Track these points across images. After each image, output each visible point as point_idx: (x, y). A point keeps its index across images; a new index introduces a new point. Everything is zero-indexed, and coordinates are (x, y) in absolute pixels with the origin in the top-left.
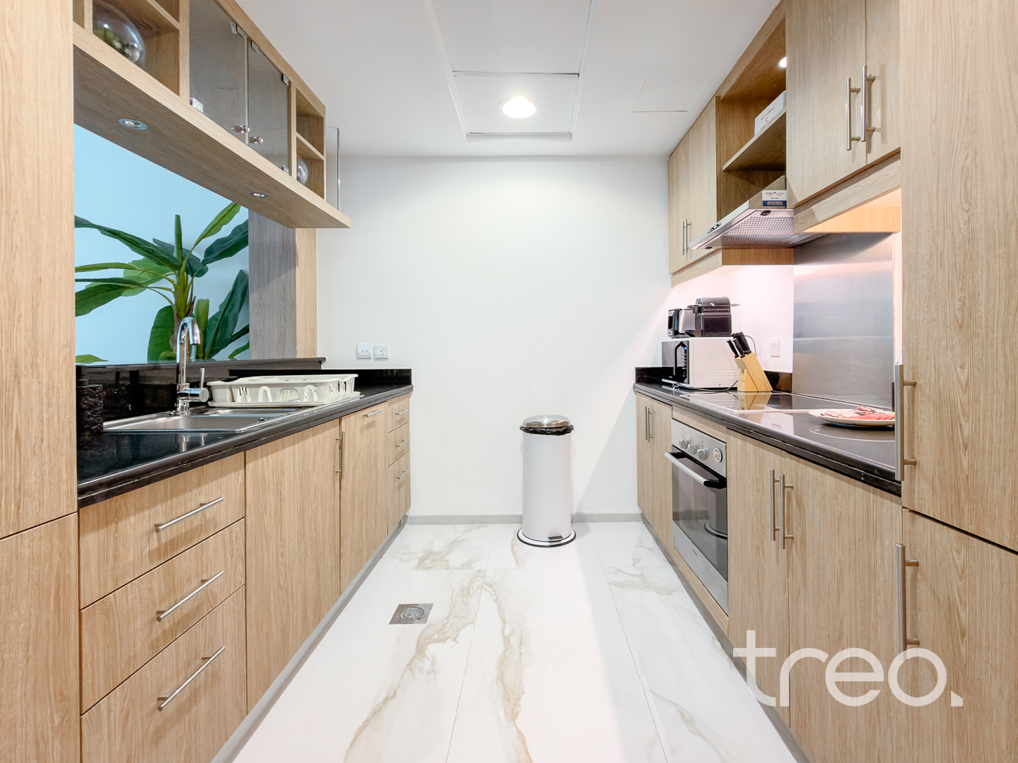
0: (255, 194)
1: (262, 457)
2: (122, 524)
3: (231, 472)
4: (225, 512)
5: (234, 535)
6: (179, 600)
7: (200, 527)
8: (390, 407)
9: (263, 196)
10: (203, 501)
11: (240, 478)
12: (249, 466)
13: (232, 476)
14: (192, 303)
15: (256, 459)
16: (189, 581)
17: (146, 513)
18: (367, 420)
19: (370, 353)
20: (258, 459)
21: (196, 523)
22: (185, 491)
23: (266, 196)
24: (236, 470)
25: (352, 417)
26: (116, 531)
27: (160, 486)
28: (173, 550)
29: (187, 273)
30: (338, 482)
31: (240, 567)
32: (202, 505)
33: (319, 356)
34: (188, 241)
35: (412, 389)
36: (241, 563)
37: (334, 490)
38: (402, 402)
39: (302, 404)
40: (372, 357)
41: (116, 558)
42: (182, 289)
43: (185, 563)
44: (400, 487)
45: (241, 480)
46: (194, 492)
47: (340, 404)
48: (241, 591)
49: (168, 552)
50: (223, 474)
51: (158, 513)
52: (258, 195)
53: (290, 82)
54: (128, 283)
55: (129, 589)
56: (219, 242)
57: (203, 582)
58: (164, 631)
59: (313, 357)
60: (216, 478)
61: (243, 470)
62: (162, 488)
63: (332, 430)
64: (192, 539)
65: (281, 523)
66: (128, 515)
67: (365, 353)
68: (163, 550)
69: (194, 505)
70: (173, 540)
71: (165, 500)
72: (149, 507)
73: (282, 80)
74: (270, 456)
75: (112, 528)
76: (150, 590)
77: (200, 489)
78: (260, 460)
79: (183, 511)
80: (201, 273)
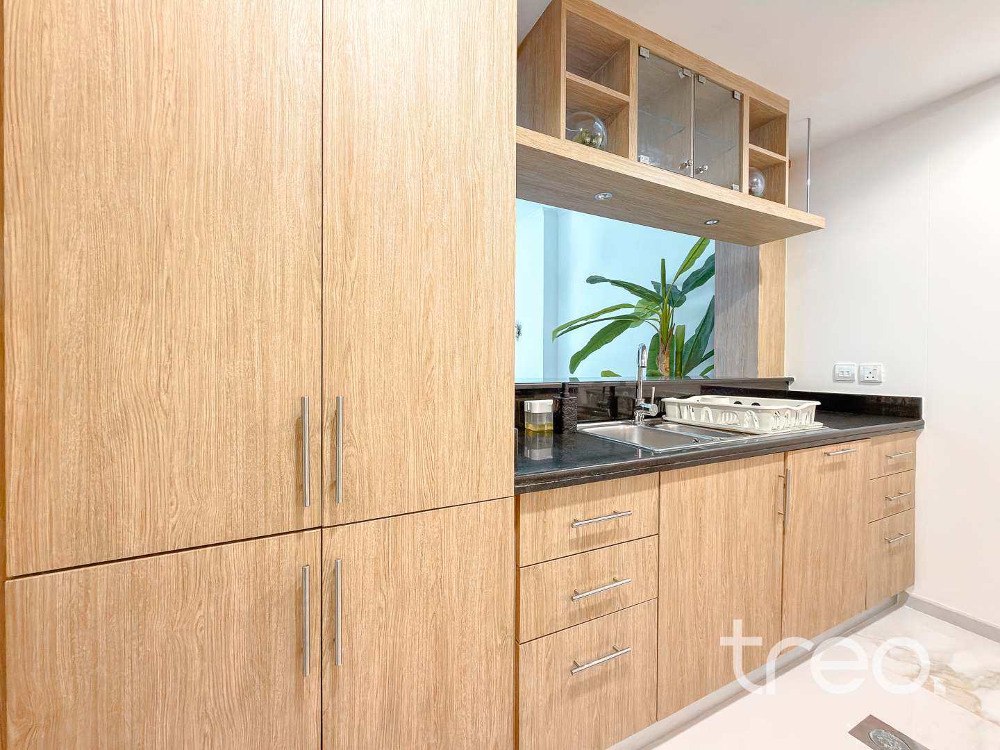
0: (708, 223)
1: (679, 480)
2: (549, 512)
3: (645, 489)
4: (639, 524)
5: (647, 549)
6: (593, 588)
7: (613, 533)
8: (876, 447)
9: (716, 222)
10: (616, 509)
11: (654, 496)
12: (664, 487)
13: (645, 493)
14: (672, 329)
15: (672, 480)
16: (603, 574)
17: (568, 508)
18: (828, 460)
19: (853, 375)
20: (674, 481)
21: (609, 528)
22: (601, 497)
23: (718, 221)
24: (650, 487)
25: (805, 454)
26: (545, 517)
27: (579, 489)
28: (588, 545)
29: (670, 305)
30: (781, 525)
31: (653, 579)
32: (615, 513)
33: (786, 376)
34: (669, 279)
35: (922, 426)
36: (653, 576)
37: (775, 533)
38: (900, 442)
39: (742, 430)
40: (856, 379)
41: (544, 537)
42: (666, 319)
43: (600, 558)
44: (891, 553)
45: (655, 498)
46: (609, 500)
47: (790, 436)
48: (653, 603)
49: (585, 545)
50: (636, 489)
51: (578, 511)
52: (711, 222)
53: (742, 96)
54: (632, 318)
55: (553, 565)
56: (693, 274)
57: (615, 581)
58: (580, 609)
59: (778, 377)
60: (629, 491)
61: (657, 489)
62: (581, 492)
63: (773, 465)
64: (606, 540)
65: (700, 552)
66: (554, 506)
67: (846, 375)
68: (580, 542)
69: (608, 511)
70: (588, 537)
71: (583, 500)
72: (570, 504)
73: (733, 97)
74: (688, 482)
75: (542, 513)
76: (570, 571)
77: (614, 498)
78: (676, 484)
79: (598, 514)
80: (680, 303)
